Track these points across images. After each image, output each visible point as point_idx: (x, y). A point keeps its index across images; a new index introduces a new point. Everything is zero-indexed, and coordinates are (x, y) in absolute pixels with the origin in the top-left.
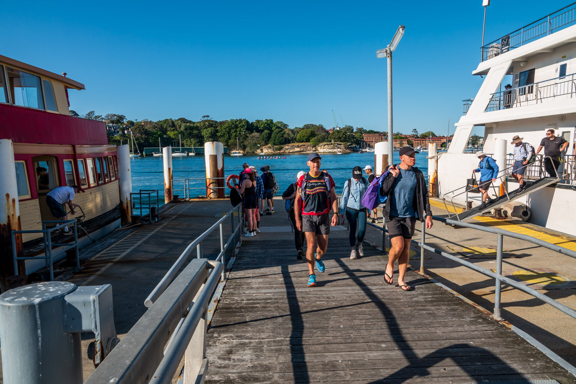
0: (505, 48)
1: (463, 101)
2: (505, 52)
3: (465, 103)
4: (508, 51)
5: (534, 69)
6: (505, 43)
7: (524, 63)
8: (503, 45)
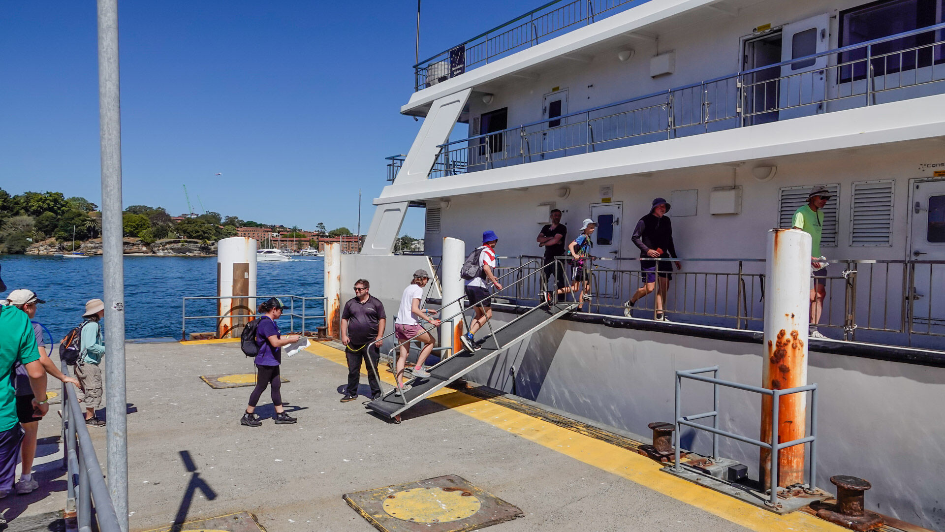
0: (457, 68)
1: (386, 159)
2: (457, 75)
3: (391, 162)
4: (463, 72)
5: (506, 109)
6: (456, 59)
7: (488, 98)
8: (452, 62)
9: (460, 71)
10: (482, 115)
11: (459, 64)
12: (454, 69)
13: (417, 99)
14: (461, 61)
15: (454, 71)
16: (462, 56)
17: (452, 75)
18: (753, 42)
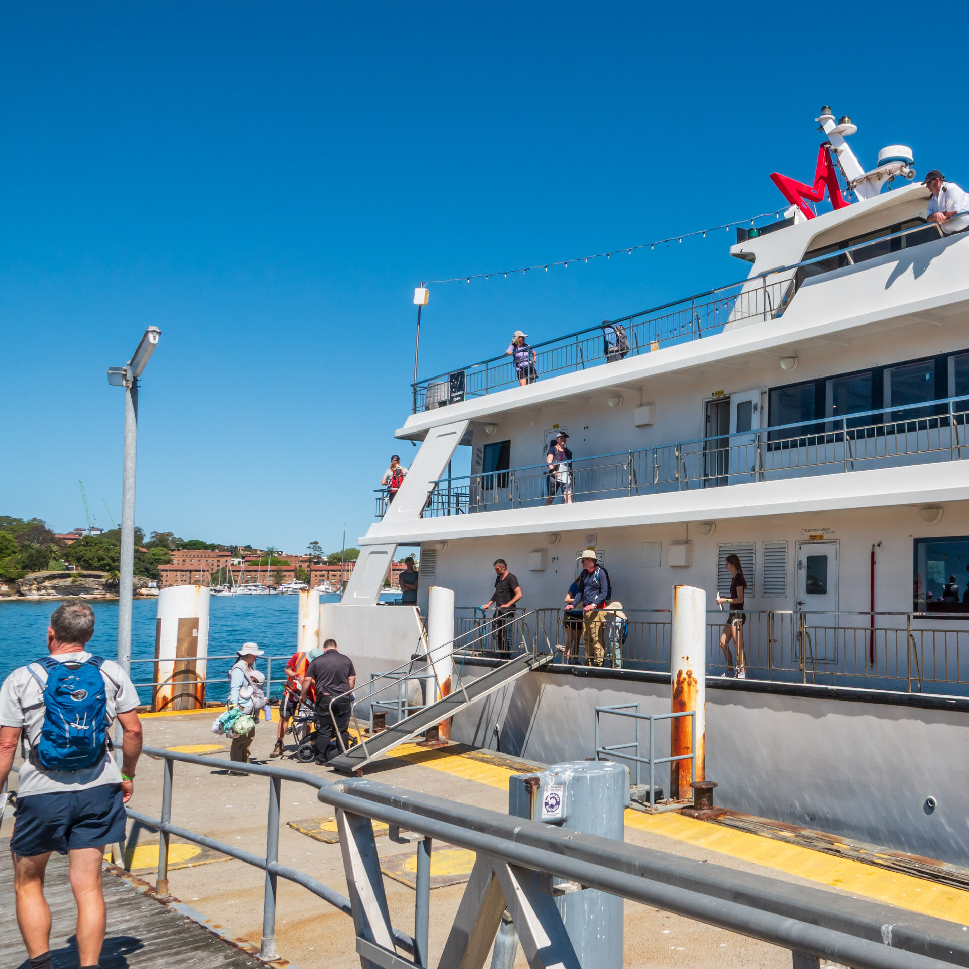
0: (457, 394)
2: (457, 402)
4: (462, 400)
5: (509, 441)
6: (456, 384)
7: (491, 427)
8: (452, 387)
9: (460, 398)
10: (486, 446)
11: (459, 390)
12: (453, 395)
13: (414, 423)
14: (461, 387)
15: (454, 397)
16: (462, 382)
17: (451, 401)
18: (717, 403)
